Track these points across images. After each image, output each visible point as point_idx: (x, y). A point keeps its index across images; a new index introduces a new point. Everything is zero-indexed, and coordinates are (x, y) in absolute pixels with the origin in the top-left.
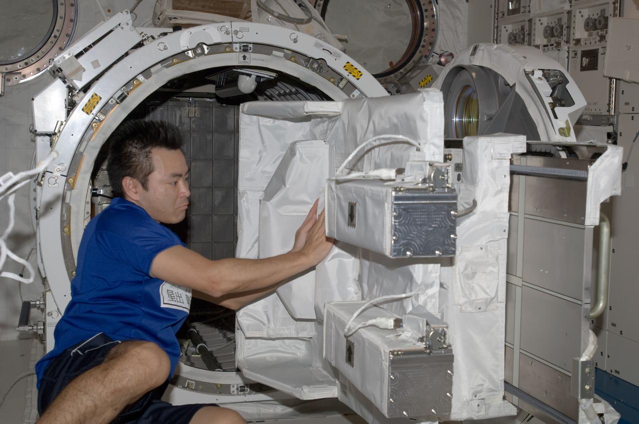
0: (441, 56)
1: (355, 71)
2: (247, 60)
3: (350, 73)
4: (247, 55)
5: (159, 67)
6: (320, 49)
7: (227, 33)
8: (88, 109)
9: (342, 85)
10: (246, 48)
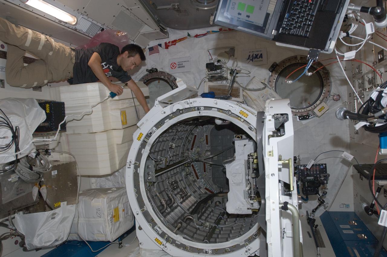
0: (334, 96)
1: (245, 114)
3: (242, 115)
4: (201, 111)
5: (168, 120)
6: (228, 106)
7: (188, 104)
8: (139, 139)
9: (242, 120)
10: (198, 109)
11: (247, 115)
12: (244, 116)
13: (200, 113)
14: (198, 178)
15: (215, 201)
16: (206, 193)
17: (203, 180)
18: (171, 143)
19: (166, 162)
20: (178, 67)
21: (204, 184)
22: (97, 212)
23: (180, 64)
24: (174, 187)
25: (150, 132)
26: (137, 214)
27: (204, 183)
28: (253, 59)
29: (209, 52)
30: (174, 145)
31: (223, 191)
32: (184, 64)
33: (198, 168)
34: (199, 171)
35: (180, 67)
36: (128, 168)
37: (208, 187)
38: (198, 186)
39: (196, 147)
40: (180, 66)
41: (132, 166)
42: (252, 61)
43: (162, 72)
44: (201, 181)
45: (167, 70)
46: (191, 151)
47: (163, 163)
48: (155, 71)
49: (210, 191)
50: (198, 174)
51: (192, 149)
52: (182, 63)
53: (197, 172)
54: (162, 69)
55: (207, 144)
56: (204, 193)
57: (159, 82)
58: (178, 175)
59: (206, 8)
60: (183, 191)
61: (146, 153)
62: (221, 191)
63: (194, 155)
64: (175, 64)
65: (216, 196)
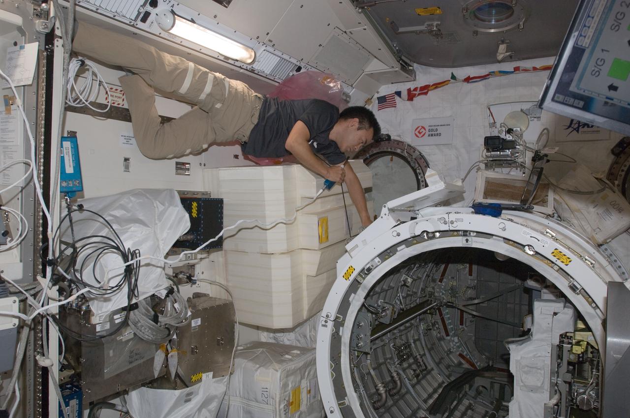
1: (564, 257)
2: (469, 243)
3: (558, 259)
4: (469, 238)
5: (404, 246)
6: (529, 236)
7: (445, 223)
8: (346, 276)
9: (556, 268)
10: (465, 233)
11: (569, 260)
12: (563, 262)
13: (467, 241)
14: (448, 335)
15: (476, 385)
16: (460, 364)
17: (456, 339)
18: (404, 277)
19: (393, 312)
20: (429, 136)
21: (459, 347)
22: (263, 392)
23: (432, 130)
24: (403, 356)
25: (368, 266)
26: (332, 412)
27: (458, 344)
28: (578, 128)
29: (489, 109)
30: (410, 280)
31: (492, 366)
32: (440, 130)
33: (449, 316)
34: (450, 321)
35: (432, 135)
36: (323, 326)
37: (465, 353)
38: (446, 349)
39: (450, 277)
40: (433, 133)
41: (330, 324)
42: (578, 131)
43: (398, 142)
44: (454, 341)
45: (409, 138)
46: (440, 283)
47: (387, 315)
48: (386, 140)
49: (469, 362)
50: (449, 327)
51: (441, 281)
52: (436, 127)
53: (447, 322)
54: (399, 136)
55: (470, 274)
56: (456, 362)
57: (392, 160)
58: (412, 332)
59: (492, 31)
60: (419, 363)
61: (357, 300)
62: (489, 365)
63: (444, 292)
64: (423, 130)
65: (480, 376)
